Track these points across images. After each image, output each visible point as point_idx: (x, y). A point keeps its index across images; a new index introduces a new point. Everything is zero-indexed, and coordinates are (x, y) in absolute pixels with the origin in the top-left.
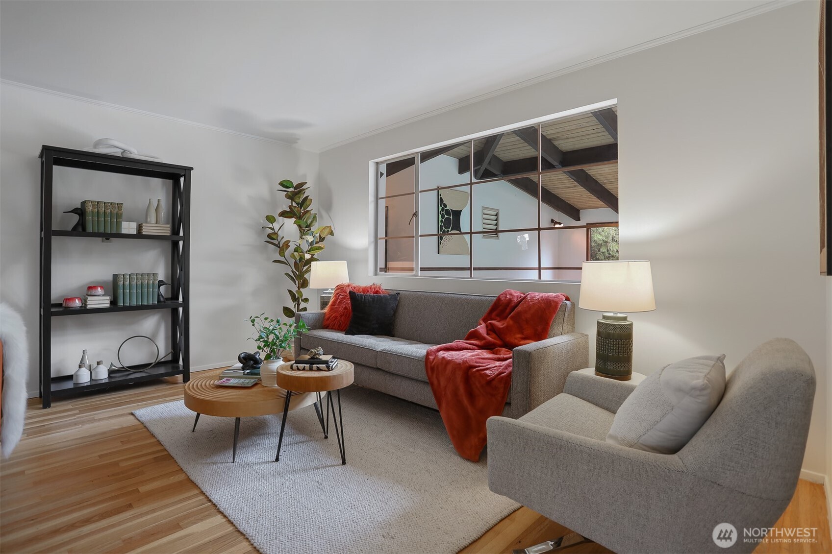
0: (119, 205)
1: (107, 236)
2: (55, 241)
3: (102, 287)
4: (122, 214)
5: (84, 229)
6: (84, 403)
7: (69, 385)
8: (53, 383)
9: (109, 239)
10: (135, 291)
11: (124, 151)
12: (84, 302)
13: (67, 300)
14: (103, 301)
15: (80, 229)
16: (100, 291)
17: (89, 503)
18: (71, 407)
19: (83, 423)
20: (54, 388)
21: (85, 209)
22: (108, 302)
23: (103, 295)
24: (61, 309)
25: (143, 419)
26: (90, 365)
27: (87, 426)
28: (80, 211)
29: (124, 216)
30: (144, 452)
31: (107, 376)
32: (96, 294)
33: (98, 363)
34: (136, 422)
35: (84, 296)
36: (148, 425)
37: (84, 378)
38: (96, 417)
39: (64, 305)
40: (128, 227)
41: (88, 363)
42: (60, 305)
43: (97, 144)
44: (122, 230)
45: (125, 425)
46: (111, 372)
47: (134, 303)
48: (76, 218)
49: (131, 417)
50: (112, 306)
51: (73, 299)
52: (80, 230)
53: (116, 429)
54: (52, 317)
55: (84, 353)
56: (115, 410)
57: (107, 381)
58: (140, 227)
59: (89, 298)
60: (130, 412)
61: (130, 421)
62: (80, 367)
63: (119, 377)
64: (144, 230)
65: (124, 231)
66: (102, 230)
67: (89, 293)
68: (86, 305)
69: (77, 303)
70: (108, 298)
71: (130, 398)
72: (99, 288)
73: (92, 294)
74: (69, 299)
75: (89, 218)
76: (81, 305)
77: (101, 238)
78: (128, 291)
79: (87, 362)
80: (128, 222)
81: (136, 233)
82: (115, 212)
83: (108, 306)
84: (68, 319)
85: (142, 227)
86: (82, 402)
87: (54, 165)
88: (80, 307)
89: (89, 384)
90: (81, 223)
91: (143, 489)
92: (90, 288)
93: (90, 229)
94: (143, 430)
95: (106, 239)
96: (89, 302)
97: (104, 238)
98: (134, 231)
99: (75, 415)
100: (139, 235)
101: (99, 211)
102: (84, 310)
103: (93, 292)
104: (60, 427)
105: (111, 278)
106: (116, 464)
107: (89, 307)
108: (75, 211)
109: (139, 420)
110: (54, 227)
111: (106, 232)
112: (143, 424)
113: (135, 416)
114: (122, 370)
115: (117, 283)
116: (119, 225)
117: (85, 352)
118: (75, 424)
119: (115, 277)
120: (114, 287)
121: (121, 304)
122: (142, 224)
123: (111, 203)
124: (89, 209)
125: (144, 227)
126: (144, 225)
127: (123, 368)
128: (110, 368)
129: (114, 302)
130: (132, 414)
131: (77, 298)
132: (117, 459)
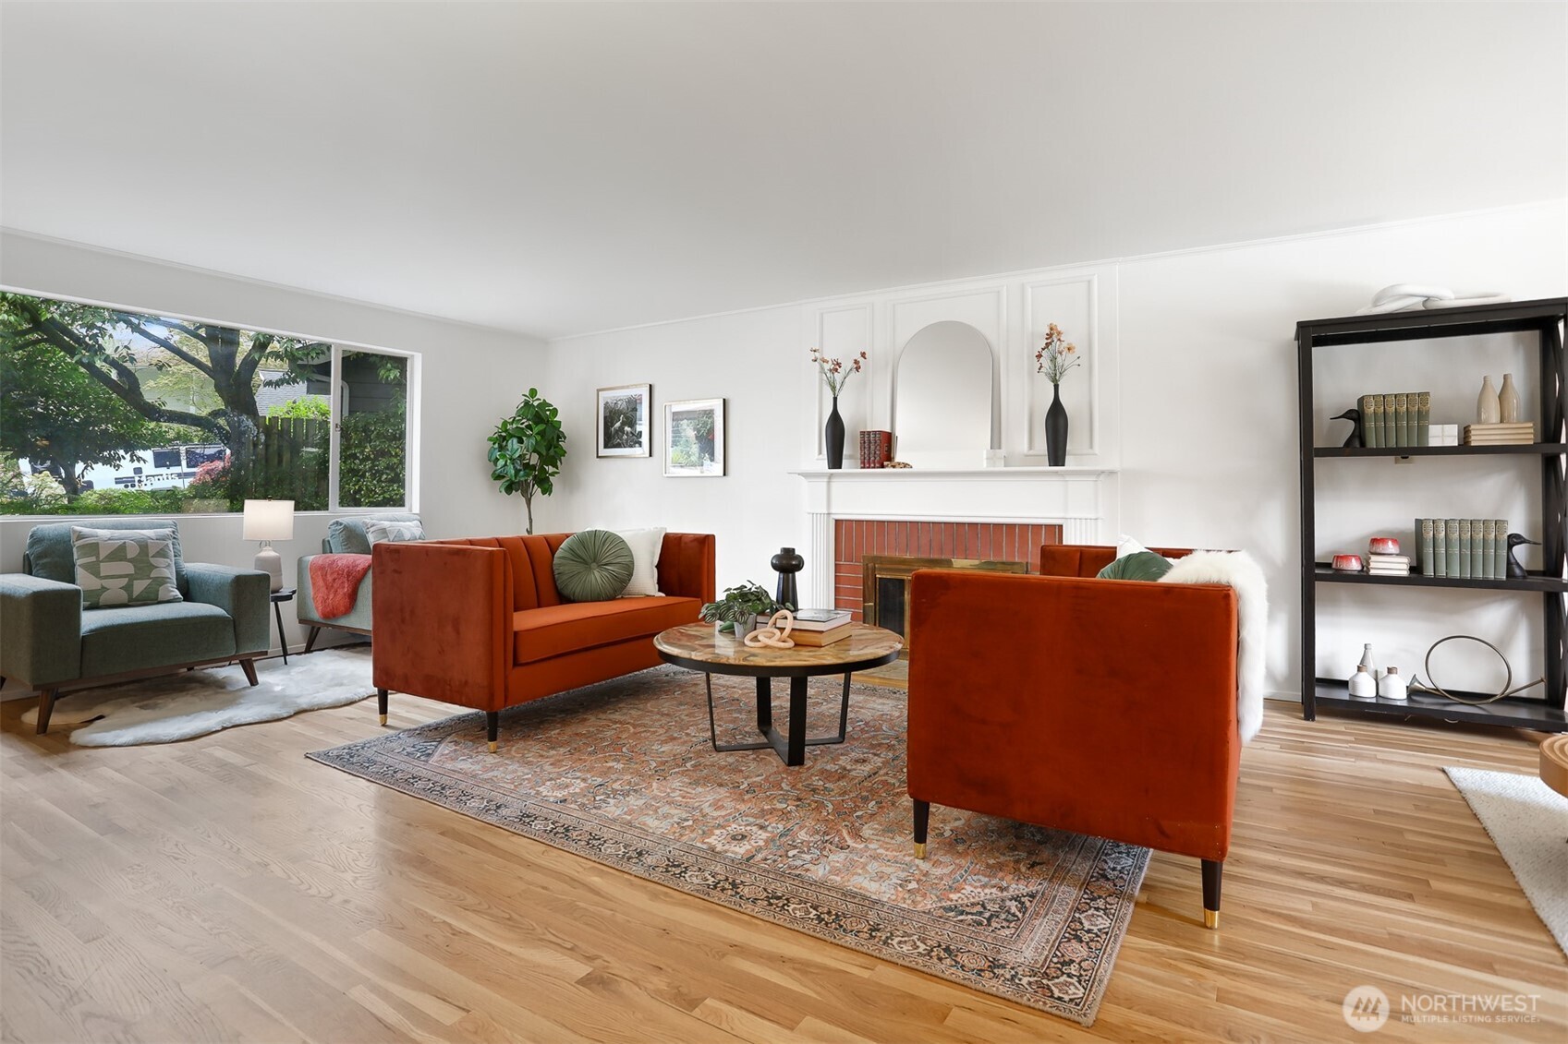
0: (1423, 396)
1: (1404, 453)
2: (1319, 463)
3: (1394, 541)
4: (1427, 412)
5: (1363, 444)
6: (1363, 730)
7: (1343, 695)
8: (1319, 686)
9: (1407, 458)
10: (1457, 551)
11: (1428, 298)
12: (1365, 566)
13: (1338, 558)
14: (1397, 565)
15: (1357, 444)
16: (1391, 547)
17: (1348, 862)
18: (1344, 730)
19: (1359, 757)
20: (1319, 692)
21: (1363, 410)
22: (1406, 567)
23: (1397, 555)
24: (1330, 572)
25: (1462, 785)
26: (1376, 672)
27: (1364, 764)
28: (1356, 416)
29: (1431, 416)
30: (1453, 835)
31: (1405, 696)
32: (1383, 552)
33: (1390, 671)
34: (1448, 786)
35: (1367, 554)
36: (1469, 796)
37: (1366, 690)
38: (1380, 756)
39: (1334, 566)
40: (1441, 435)
41: (1372, 667)
42: (1328, 566)
43: (1377, 301)
44: (1430, 439)
45: (1426, 783)
46: (1413, 692)
47: (1456, 574)
48: (1350, 425)
49: (1441, 775)
50: (1414, 575)
51: (1346, 557)
52: (1357, 446)
53: (1408, 784)
54: (1316, 582)
55: (1366, 648)
56: (1413, 755)
57: (1405, 704)
58: (1465, 433)
59: (1374, 558)
60: (1440, 766)
61: (1437, 780)
62: (1359, 669)
63: (1427, 703)
64: (1473, 438)
65: (1433, 442)
66: (1392, 444)
67: (1373, 550)
68: (1368, 569)
69: (1354, 566)
70: (1405, 560)
71: (1445, 745)
72: (1390, 543)
73: (1378, 551)
74: (1341, 557)
75: (1370, 425)
76: (1359, 568)
77: (1393, 457)
78: (1443, 550)
79: (1372, 665)
80: (1441, 426)
81: (1457, 444)
82: (1416, 410)
83: (1405, 573)
84: (1342, 589)
85: (1469, 431)
86: (1361, 727)
87: (1315, 346)
88: (1359, 571)
89: (1374, 701)
90: (1357, 433)
91: (1436, 885)
92: (1374, 541)
93: (1372, 443)
94: (1460, 801)
95: (1403, 458)
96: (1372, 565)
97: (1399, 457)
98: (1453, 441)
99: (1348, 742)
100: (1464, 448)
101: (1387, 411)
102: (1364, 577)
103: (1380, 548)
104: (1324, 752)
105: (1412, 526)
106: (1400, 832)
107: (1373, 572)
108: (1349, 415)
109: (1454, 785)
110: (1318, 443)
111: (1399, 446)
112: (1460, 792)
113: (1448, 776)
114: (1434, 693)
115: (1422, 534)
116: (1423, 431)
117: (1368, 647)
118: (1347, 755)
119: (1419, 522)
120: (1417, 543)
121: (1429, 572)
122: (1469, 426)
123: (1407, 396)
124: (1370, 410)
125: (1473, 432)
126: (1472, 427)
127: (1437, 690)
128: (1411, 683)
129: (1416, 569)
130: (1444, 771)
131: (1354, 556)
132: (1405, 827)
